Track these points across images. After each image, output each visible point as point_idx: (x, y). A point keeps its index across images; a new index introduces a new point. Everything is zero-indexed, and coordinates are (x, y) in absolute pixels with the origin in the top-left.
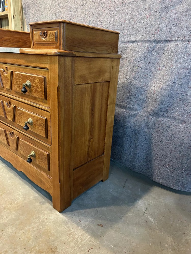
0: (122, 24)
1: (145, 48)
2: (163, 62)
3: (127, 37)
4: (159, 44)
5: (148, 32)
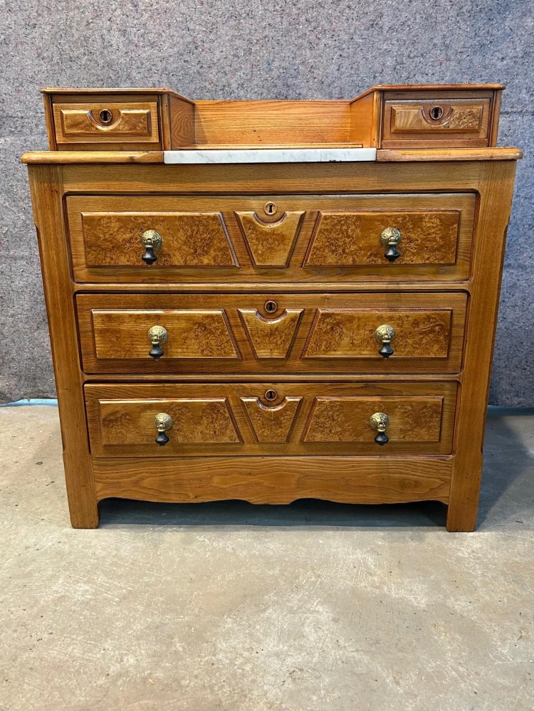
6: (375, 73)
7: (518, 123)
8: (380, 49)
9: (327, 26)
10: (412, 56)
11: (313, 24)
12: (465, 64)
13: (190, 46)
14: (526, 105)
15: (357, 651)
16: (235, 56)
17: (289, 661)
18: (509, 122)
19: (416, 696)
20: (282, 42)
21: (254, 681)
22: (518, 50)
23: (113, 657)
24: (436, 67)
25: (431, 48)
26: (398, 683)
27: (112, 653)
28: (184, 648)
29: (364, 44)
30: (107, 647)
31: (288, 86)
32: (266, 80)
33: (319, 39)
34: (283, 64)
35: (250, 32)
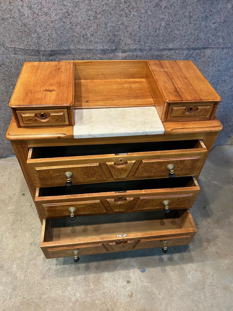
0: (157, 30)
1: (184, 56)
2: (199, 66)
3: (163, 44)
4: (197, 51)
5: (187, 40)
6: (156, 29)
7: (215, 53)
8: (159, 18)
9: (135, 6)
10: (174, 21)
11: (128, 4)
12: (197, 26)
13: (66, 14)
14: (221, 45)
15: (147, 282)
16: (89, 20)
17: (127, 289)
18: (212, 52)
19: (165, 299)
20: (112, 13)
21: (117, 299)
22: (222, 19)
23: (72, 294)
24: (184, 27)
25: (183, 17)
26: (160, 294)
27: (72, 292)
28: (94, 287)
29: (152, 15)
30: (69, 290)
31: (115, 36)
32: (104, 32)
33: (130, 12)
34: (113, 25)
35: (96, 8)
